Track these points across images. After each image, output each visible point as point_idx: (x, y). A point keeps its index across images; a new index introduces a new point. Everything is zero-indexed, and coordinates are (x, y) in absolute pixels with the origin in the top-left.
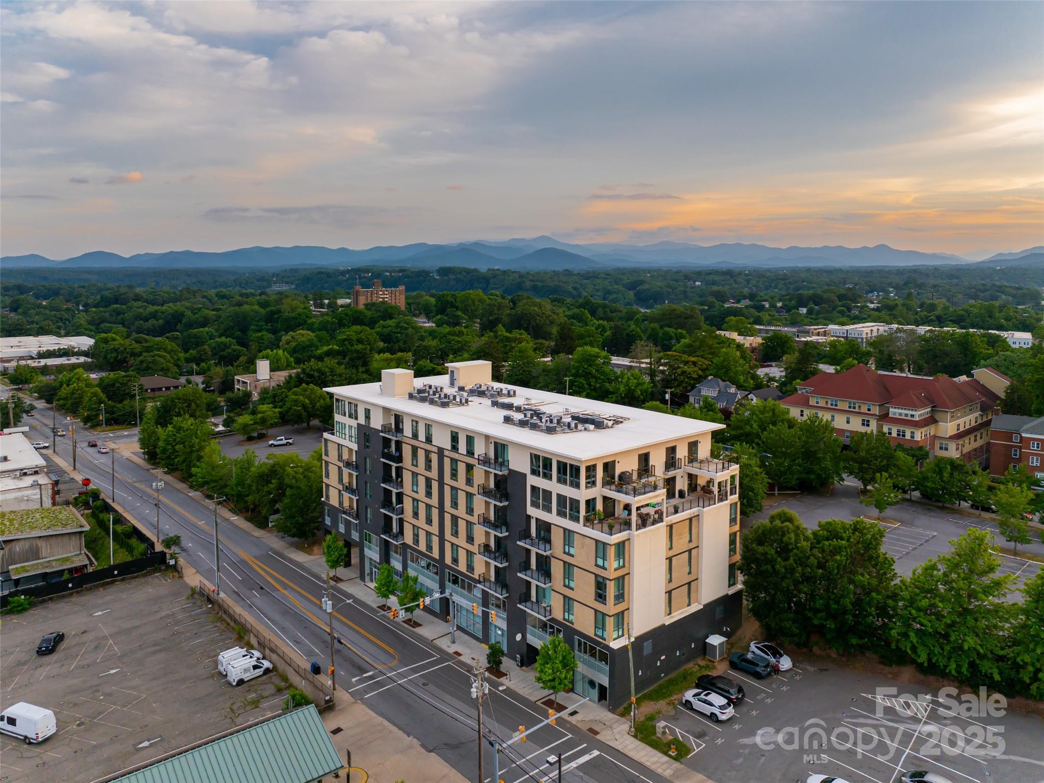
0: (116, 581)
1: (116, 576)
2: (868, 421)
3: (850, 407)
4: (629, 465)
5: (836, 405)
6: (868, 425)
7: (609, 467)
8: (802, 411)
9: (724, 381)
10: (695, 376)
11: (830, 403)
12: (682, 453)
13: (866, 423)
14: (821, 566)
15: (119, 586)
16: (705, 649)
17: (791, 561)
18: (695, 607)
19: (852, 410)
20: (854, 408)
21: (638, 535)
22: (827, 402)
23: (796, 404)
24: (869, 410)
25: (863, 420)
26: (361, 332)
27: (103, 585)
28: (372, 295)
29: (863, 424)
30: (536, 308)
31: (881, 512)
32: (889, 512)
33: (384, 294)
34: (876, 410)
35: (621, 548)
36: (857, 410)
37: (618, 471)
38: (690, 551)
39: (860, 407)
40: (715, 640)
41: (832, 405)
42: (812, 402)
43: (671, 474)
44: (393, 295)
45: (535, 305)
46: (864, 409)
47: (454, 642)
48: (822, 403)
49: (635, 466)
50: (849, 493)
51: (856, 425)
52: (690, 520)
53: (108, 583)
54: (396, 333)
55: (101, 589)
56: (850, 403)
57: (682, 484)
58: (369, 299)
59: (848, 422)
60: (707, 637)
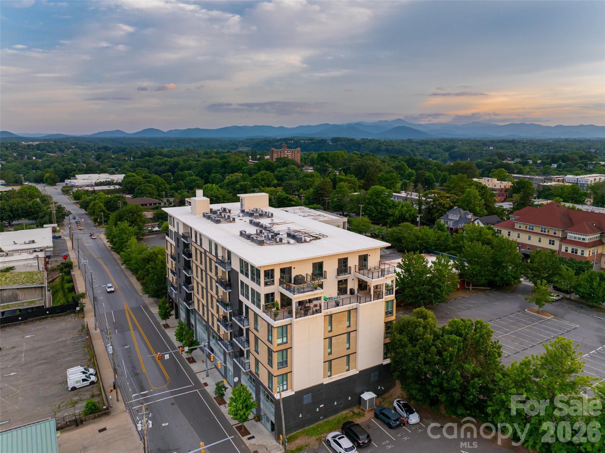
0: (48, 317)
1: (48, 314)
2: (554, 241)
3: (542, 231)
4: (307, 271)
5: (532, 229)
6: (553, 244)
7: (286, 271)
8: (509, 232)
10: (448, 206)
11: (528, 227)
12: (353, 263)
13: (552, 243)
15: (49, 320)
16: (360, 401)
18: (353, 372)
19: (543, 233)
20: (545, 232)
21: (297, 322)
22: (526, 227)
23: (506, 227)
24: (555, 233)
25: (550, 240)
27: (40, 319)
28: (281, 153)
29: (550, 243)
31: (540, 307)
32: (548, 307)
33: (288, 152)
34: (560, 234)
35: (285, 330)
36: (546, 233)
37: (294, 274)
38: (349, 333)
39: (548, 231)
40: (367, 396)
41: (530, 229)
42: (517, 226)
43: (342, 277)
44: (293, 153)
46: (551, 233)
47: (208, 376)
48: (523, 228)
49: (309, 270)
50: (525, 291)
51: (545, 243)
52: (349, 311)
53: (43, 318)
55: (38, 322)
56: (542, 228)
57: (352, 285)
58: (279, 155)
59: (540, 241)
60: (363, 393)
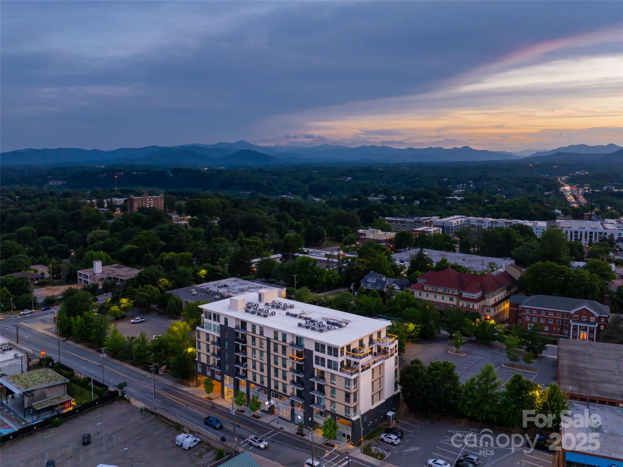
0: (97, 407)
1: (97, 405)
2: (453, 298)
3: (444, 291)
4: (356, 346)
5: (437, 290)
6: (452, 300)
7: (348, 347)
8: (420, 293)
9: (379, 273)
10: (363, 270)
11: (434, 289)
12: (375, 337)
13: (451, 299)
14: (431, 381)
15: (99, 410)
16: (386, 417)
17: (420, 380)
18: (383, 401)
19: (445, 292)
20: (446, 291)
21: (362, 375)
22: (432, 288)
23: (418, 289)
24: (453, 292)
25: (450, 298)
26: (148, 234)
27: (92, 410)
28: (142, 200)
29: (450, 300)
30: (258, 215)
31: (457, 349)
32: (461, 348)
33: (150, 200)
34: (456, 293)
35: (355, 380)
36: (447, 292)
37: (352, 348)
38: (380, 378)
39: (448, 291)
40: (390, 414)
41: (435, 290)
42: (425, 288)
43: (371, 346)
44: (156, 201)
45: (257, 213)
46: (451, 292)
47: (278, 423)
48: (430, 289)
49: (358, 345)
50: (444, 339)
51: (446, 300)
52: (380, 366)
53: (94, 409)
54: (170, 234)
56: (444, 289)
57: (375, 350)
58: (140, 204)
59: (443, 299)
60: (387, 413)
